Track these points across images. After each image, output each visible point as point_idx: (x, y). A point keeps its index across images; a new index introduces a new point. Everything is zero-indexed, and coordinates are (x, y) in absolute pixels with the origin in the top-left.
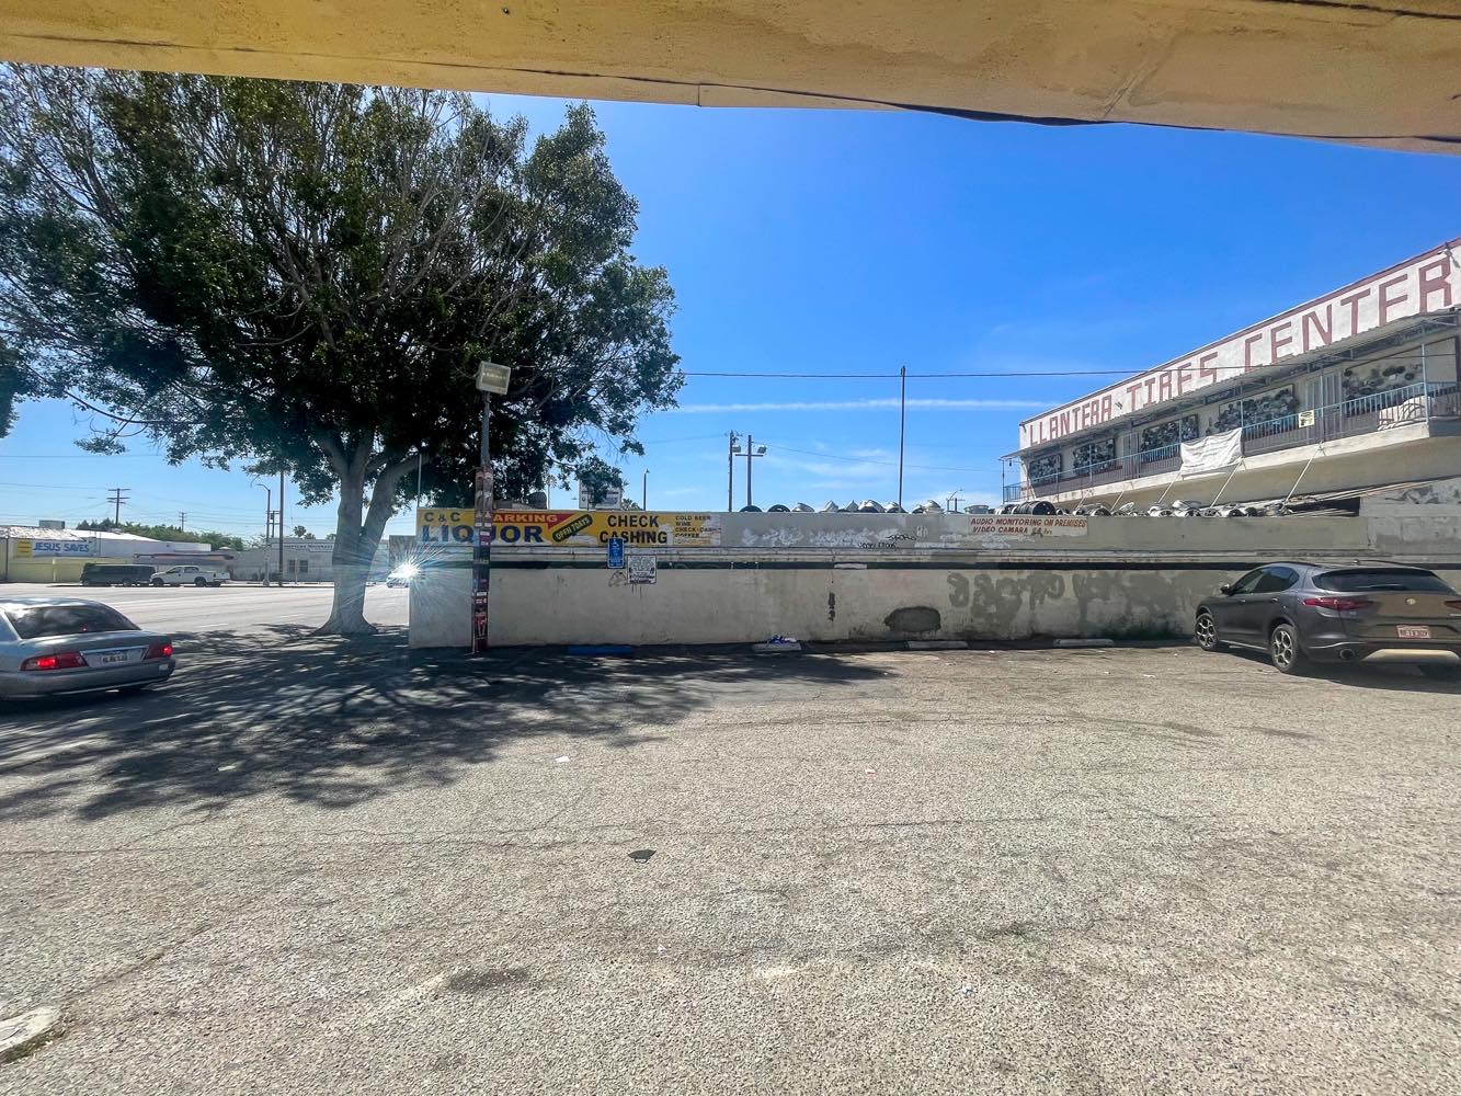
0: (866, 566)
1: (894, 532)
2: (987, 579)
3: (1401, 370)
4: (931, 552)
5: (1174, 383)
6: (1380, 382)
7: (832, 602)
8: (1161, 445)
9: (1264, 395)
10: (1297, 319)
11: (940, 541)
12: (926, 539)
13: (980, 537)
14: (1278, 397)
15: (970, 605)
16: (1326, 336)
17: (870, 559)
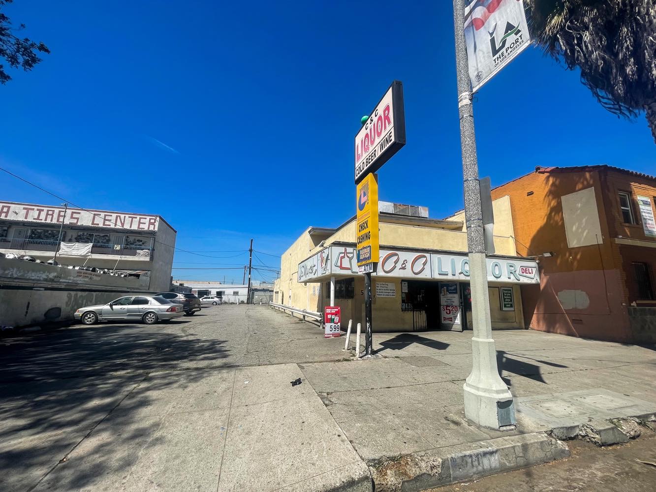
0: (43, 289)
1: (55, 274)
2: (77, 294)
3: (141, 241)
4: (65, 284)
5: (55, 216)
6: (136, 242)
7: (28, 307)
8: (42, 238)
9: (98, 234)
10: (114, 215)
11: (67, 279)
12: (64, 278)
13: (78, 279)
14: (103, 236)
15: (71, 305)
16: (123, 225)
17: (46, 286)
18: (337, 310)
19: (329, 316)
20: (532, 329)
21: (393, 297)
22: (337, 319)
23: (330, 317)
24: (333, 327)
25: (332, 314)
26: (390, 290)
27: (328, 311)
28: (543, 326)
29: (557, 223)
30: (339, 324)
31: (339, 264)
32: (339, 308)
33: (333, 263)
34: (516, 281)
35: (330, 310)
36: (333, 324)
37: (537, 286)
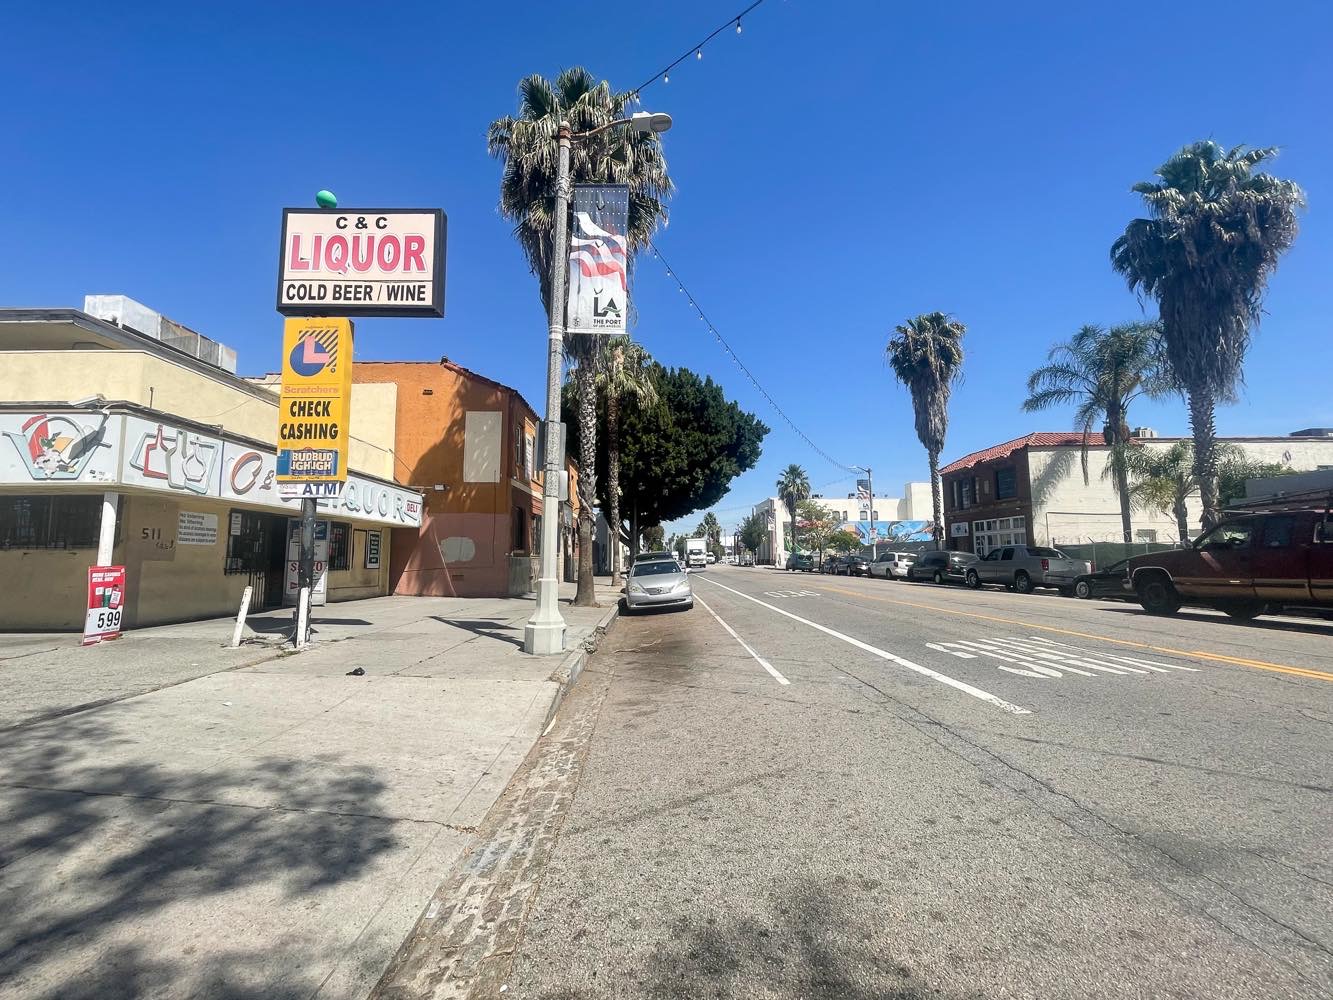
18: (117, 574)
19: (99, 591)
20: (398, 594)
21: (211, 544)
22: (116, 596)
23: (101, 593)
24: (105, 617)
25: (105, 585)
26: (208, 529)
27: (97, 577)
28: (414, 587)
29: (456, 445)
30: (120, 609)
31: (141, 463)
32: (123, 570)
33: (128, 458)
34: (401, 523)
35: (101, 575)
36: (106, 610)
37: (417, 529)
